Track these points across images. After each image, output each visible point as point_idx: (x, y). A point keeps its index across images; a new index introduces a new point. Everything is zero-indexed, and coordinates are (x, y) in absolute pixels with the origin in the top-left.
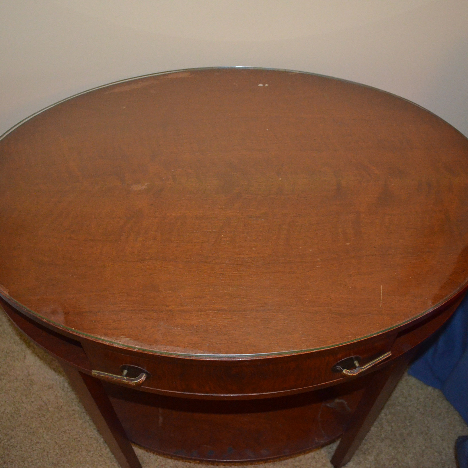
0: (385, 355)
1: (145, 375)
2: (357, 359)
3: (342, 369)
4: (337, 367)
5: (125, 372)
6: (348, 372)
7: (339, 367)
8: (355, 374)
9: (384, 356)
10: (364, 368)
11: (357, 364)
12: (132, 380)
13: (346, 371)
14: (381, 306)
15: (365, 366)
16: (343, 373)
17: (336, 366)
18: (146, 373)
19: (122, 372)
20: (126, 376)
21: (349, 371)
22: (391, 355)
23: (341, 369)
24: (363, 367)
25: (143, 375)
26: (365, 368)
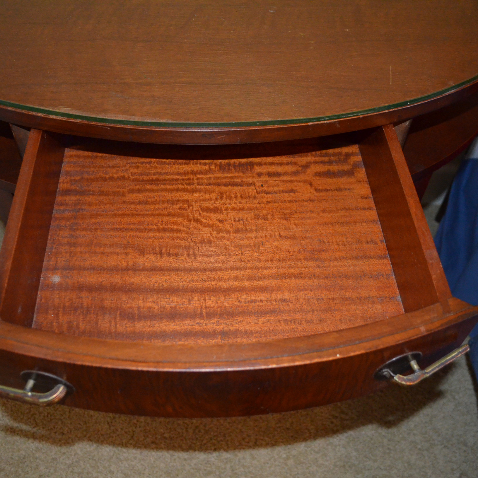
0: (460, 350)
1: (63, 389)
2: (416, 357)
3: (392, 374)
4: (384, 370)
5: (31, 383)
6: (404, 380)
7: (386, 372)
8: (414, 382)
9: (458, 351)
10: (427, 373)
11: (415, 365)
12: (41, 397)
13: (399, 378)
14: (391, 83)
15: (430, 370)
16: (394, 381)
17: (381, 369)
18: (65, 385)
19: (26, 382)
20: (33, 390)
21: (405, 377)
22: (469, 349)
23: (390, 374)
24: (428, 371)
25: (59, 388)
26: (430, 372)
